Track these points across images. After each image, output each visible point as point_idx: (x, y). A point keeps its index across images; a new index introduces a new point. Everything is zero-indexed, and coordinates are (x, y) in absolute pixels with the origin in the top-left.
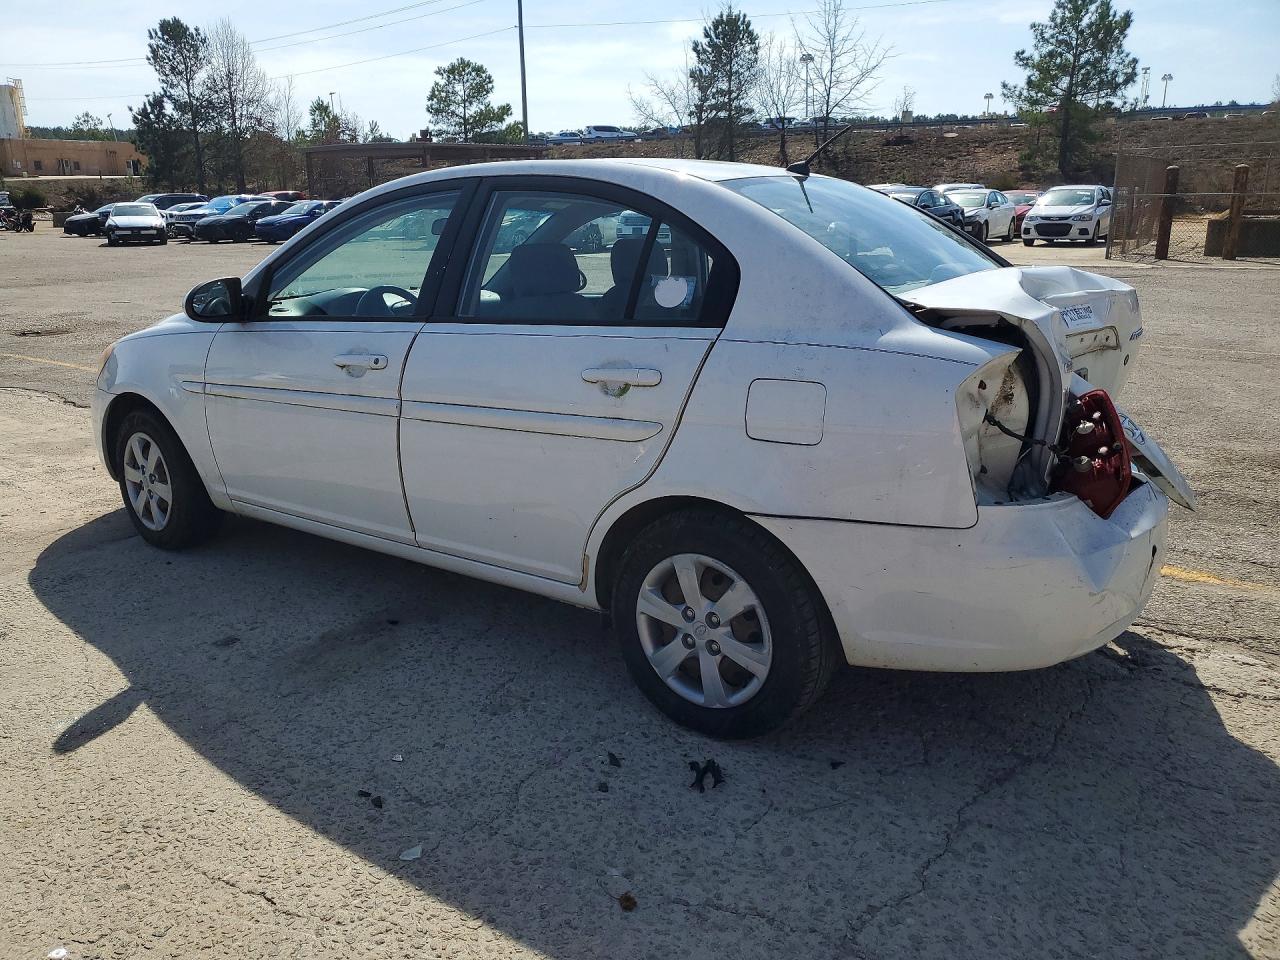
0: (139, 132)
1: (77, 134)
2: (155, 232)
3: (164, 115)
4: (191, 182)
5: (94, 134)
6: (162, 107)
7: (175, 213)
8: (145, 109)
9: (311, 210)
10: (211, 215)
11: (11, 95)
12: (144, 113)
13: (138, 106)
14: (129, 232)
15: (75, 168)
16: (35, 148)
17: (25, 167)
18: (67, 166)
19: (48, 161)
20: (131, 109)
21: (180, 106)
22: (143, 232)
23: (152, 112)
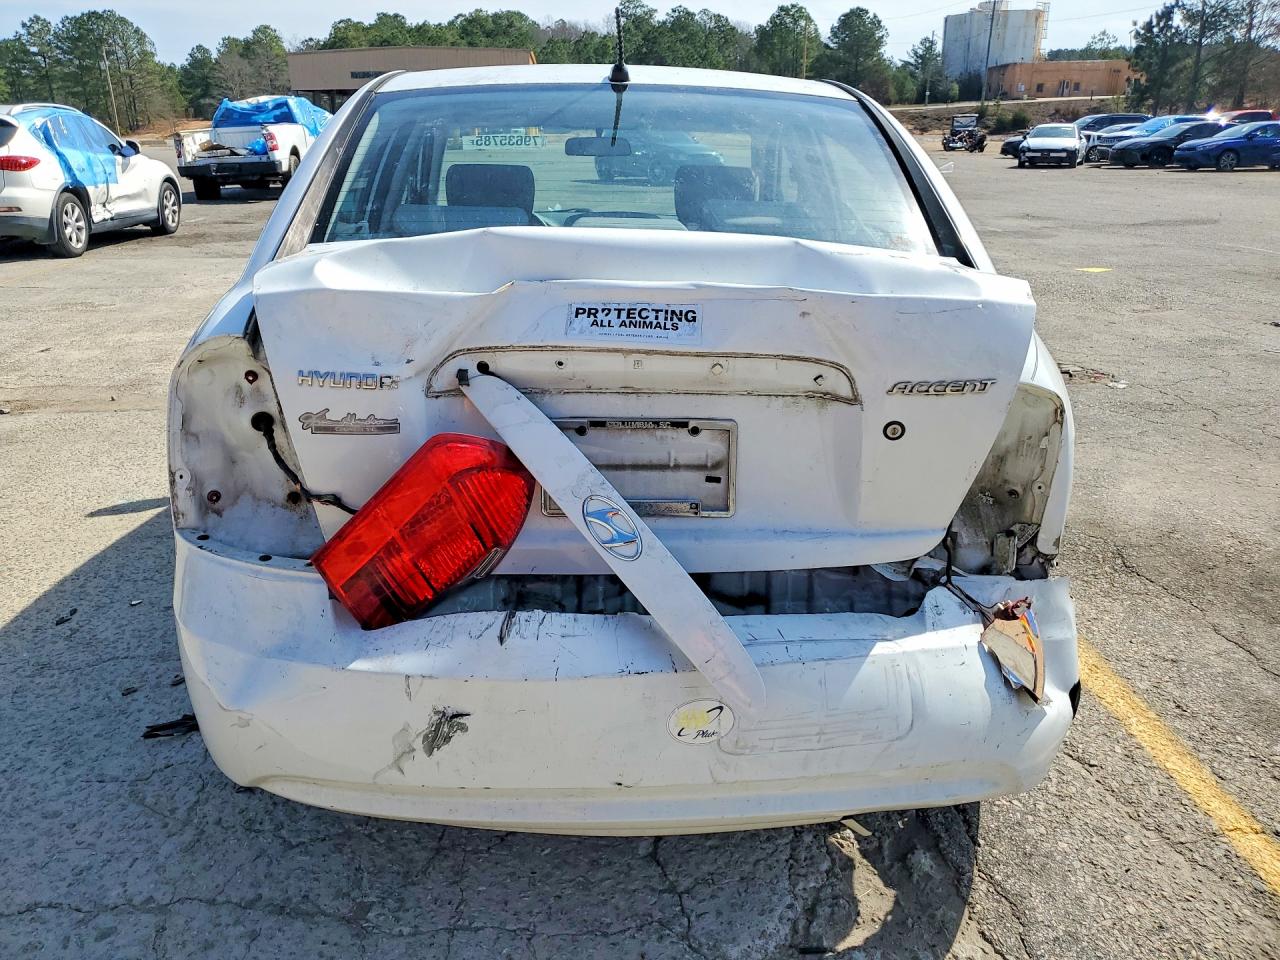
0: (1138, 49)
1: (1087, 53)
2: (1064, 155)
3: (1171, 27)
4: (1180, 100)
5: (1105, 54)
6: (1170, 19)
7: (1105, 135)
8: (1151, 22)
9: (1250, 133)
10: (1136, 137)
11: (1037, 19)
12: (1149, 27)
13: (1142, 20)
14: (1039, 154)
15: (1075, 89)
16: (1042, 71)
17: (1028, 90)
18: (1067, 87)
19: (1051, 83)
20: (1135, 24)
21: (1191, 17)
22: (1052, 155)
23: (1158, 24)
